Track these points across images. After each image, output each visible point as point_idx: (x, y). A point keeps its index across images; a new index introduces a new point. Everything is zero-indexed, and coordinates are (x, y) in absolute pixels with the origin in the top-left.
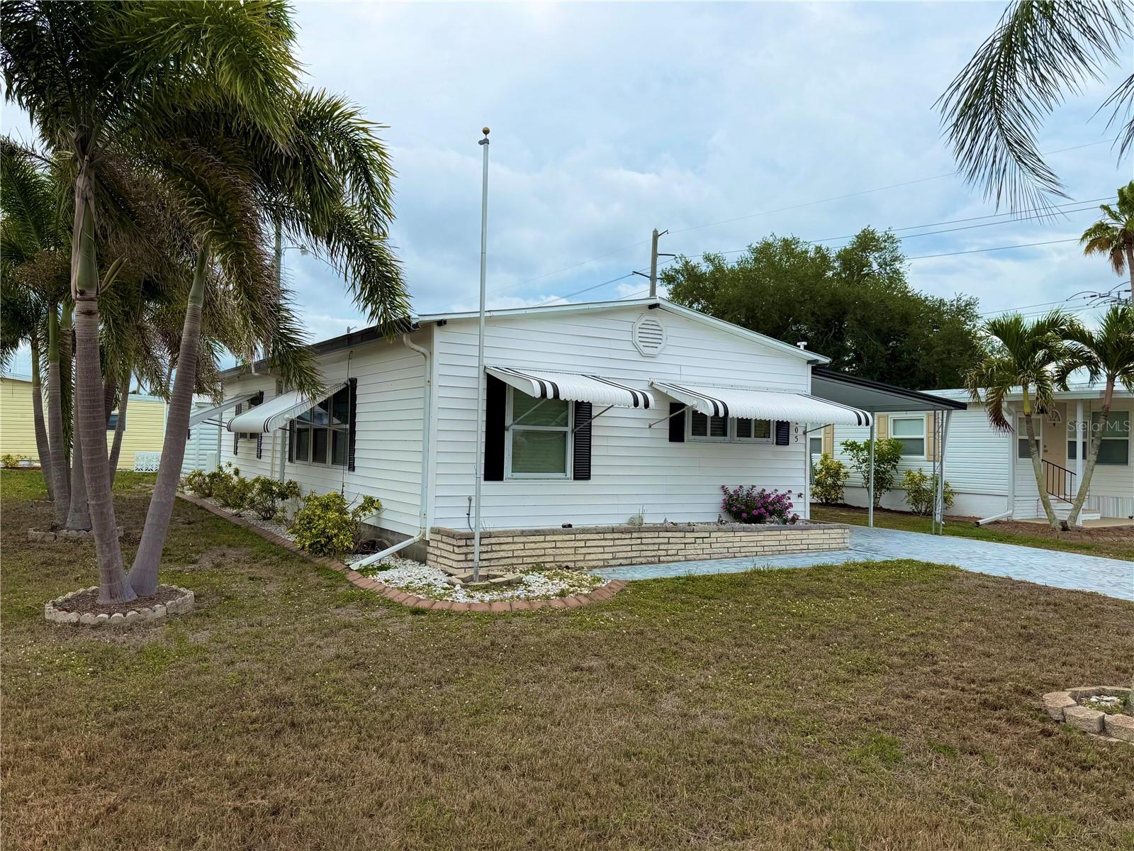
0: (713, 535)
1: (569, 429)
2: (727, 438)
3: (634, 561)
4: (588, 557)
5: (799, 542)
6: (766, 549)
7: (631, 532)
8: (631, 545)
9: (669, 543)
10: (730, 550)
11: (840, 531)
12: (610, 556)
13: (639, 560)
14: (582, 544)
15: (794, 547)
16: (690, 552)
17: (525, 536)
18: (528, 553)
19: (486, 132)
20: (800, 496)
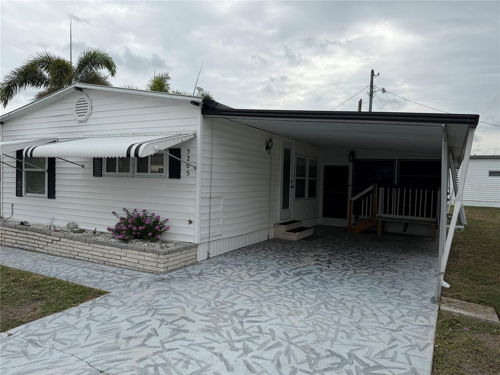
0: (62, 239)
1: (45, 170)
2: (130, 174)
6: (95, 257)
8: (23, 237)
10: (72, 253)
11: (154, 255)
15: (114, 261)
16: (50, 247)
20: (190, 222)
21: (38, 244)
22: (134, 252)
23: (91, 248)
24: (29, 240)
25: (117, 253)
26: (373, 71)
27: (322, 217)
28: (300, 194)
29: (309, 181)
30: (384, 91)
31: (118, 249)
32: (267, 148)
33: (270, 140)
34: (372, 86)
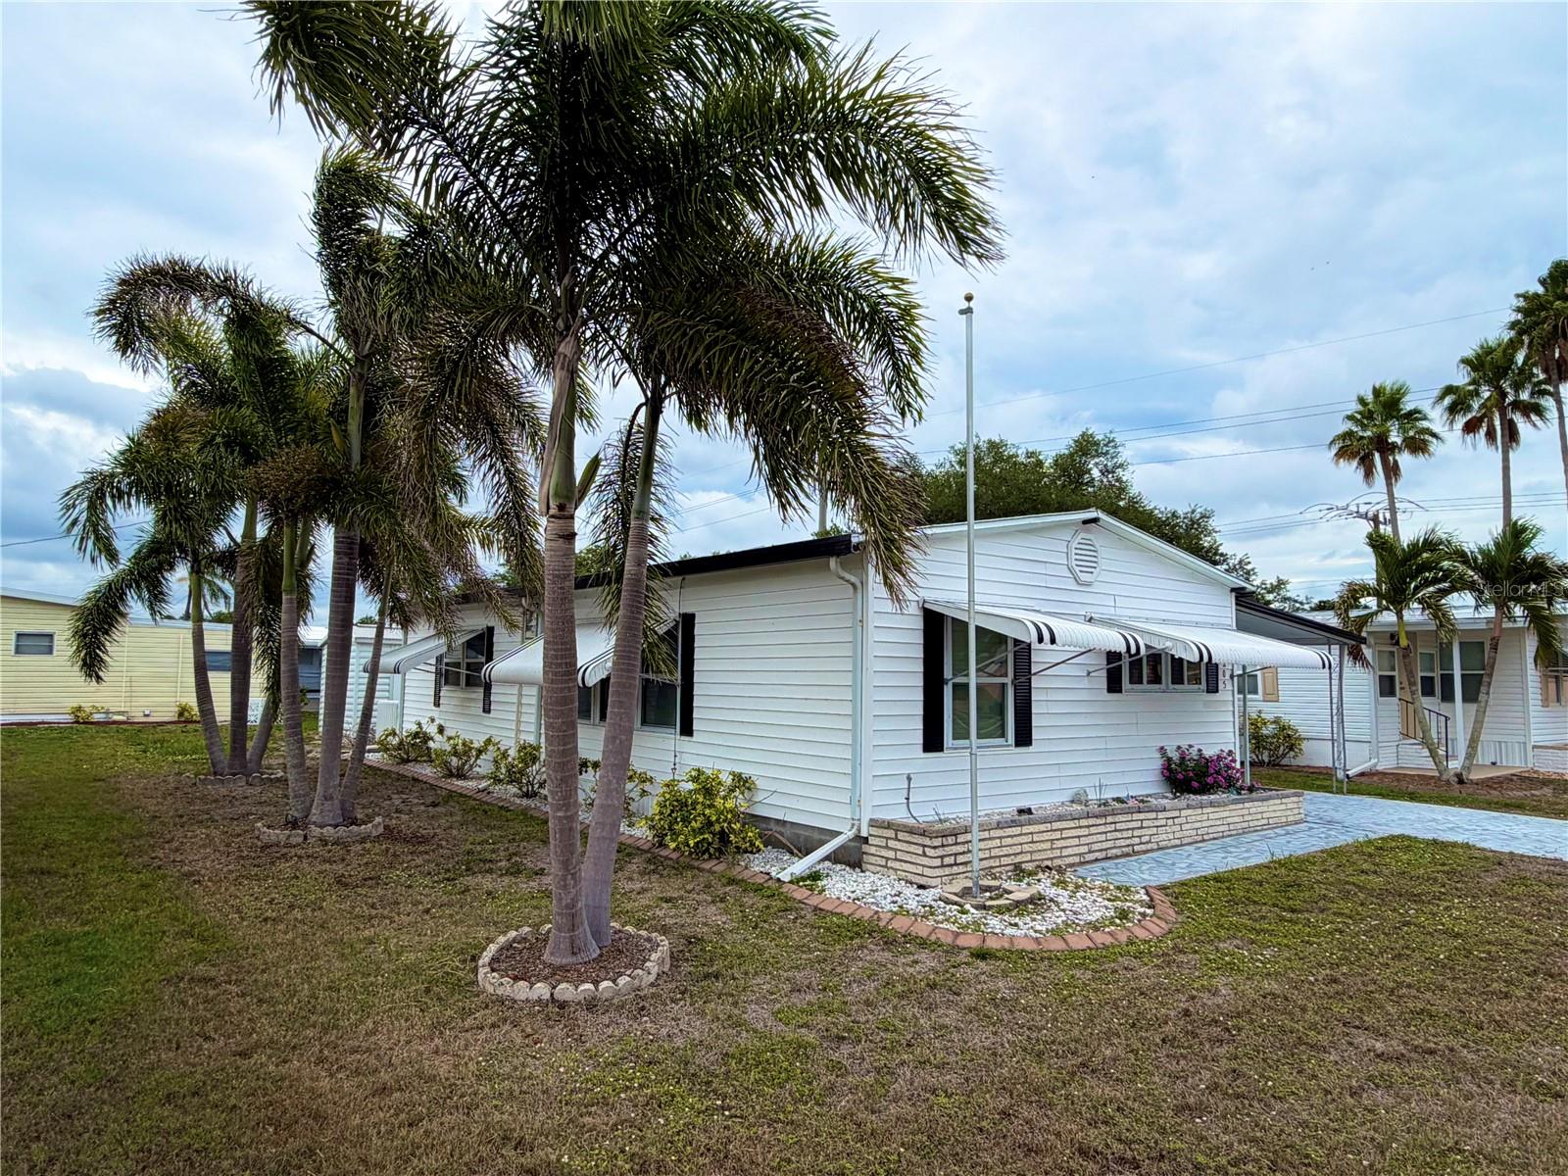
0: (1184, 813)
1: (1008, 680)
2: (1163, 686)
3: (1110, 854)
4: (1065, 852)
5: (1260, 816)
6: (1232, 827)
7: (1105, 816)
8: (1106, 833)
9: (1142, 828)
11: (1295, 799)
12: (1085, 849)
13: (1114, 851)
14: (1058, 835)
17: (1002, 828)
18: (1005, 851)
19: (969, 298)
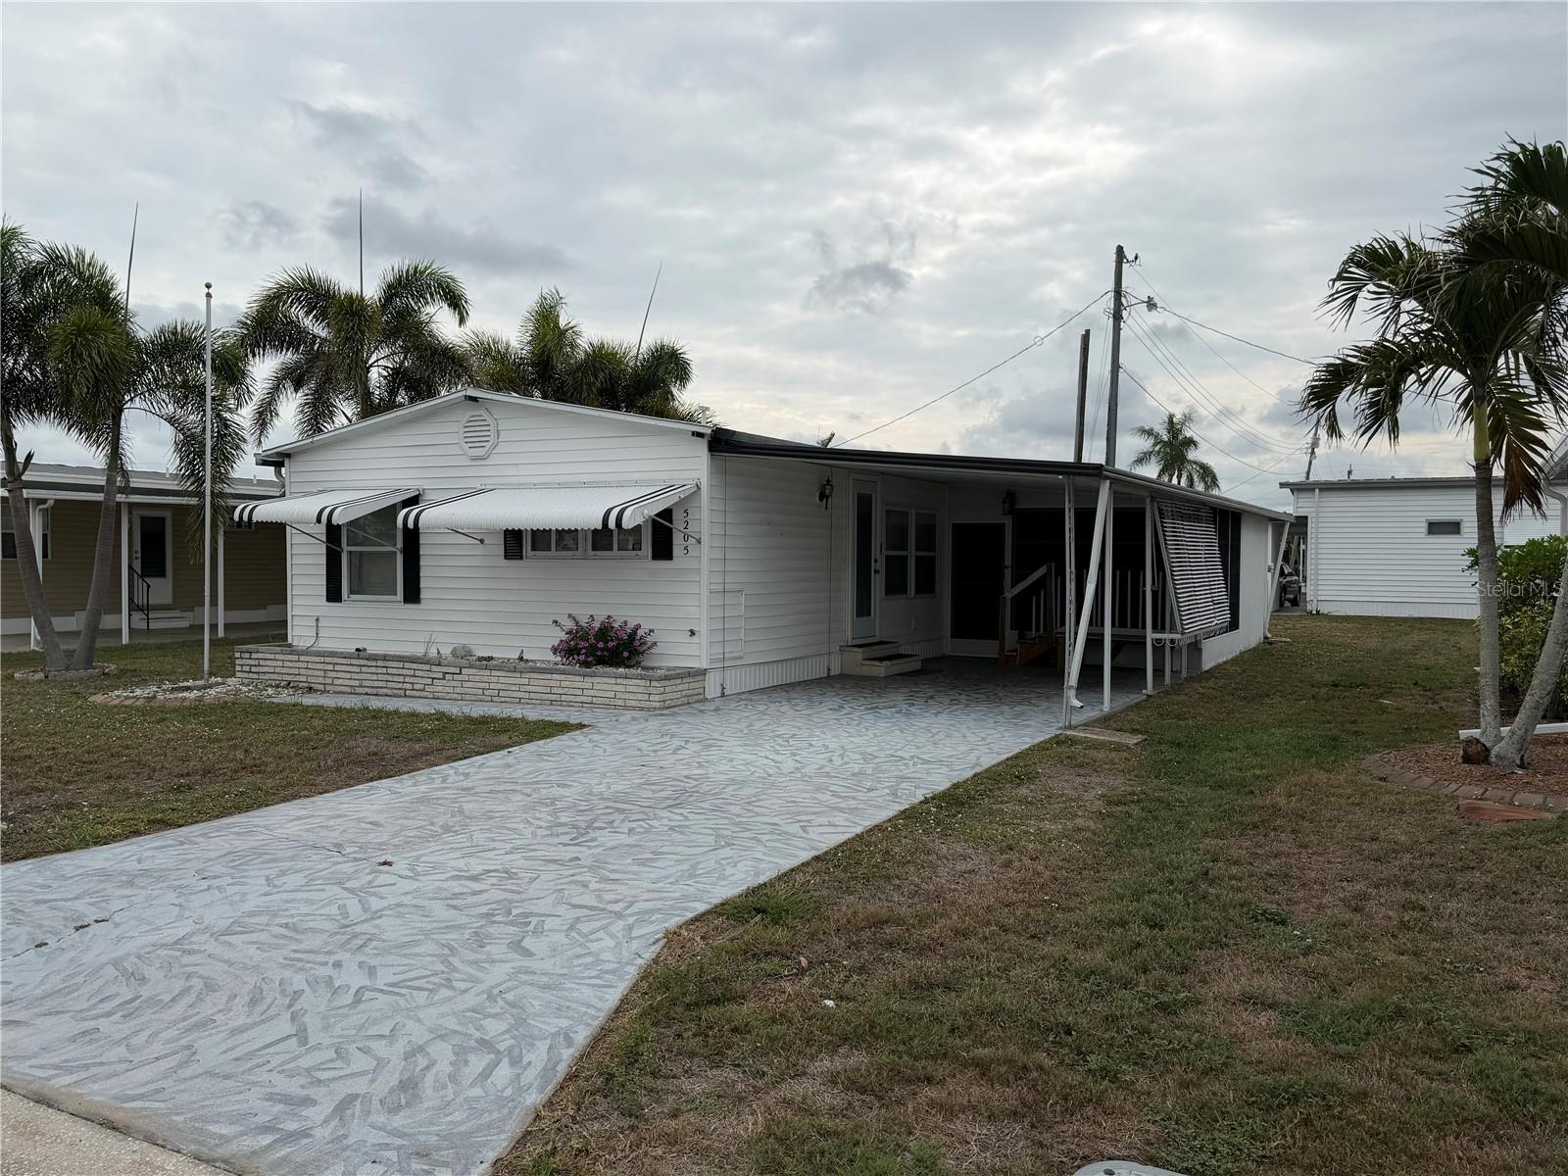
0: (464, 671)
1: (397, 548)
3: (381, 691)
6: (532, 695)
8: (377, 674)
10: (486, 692)
11: (642, 682)
15: (572, 698)
16: (439, 687)
19: (208, 286)
20: (692, 633)
21: (412, 684)
22: (606, 680)
23: (526, 681)
24: (390, 678)
25: (576, 685)
26: (1120, 250)
27: (952, 637)
28: (896, 586)
29: (918, 558)
30: (1151, 304)
31: (578, 678)
32: (823, 496)
33: (828, 481)
34: (1118, 292)
